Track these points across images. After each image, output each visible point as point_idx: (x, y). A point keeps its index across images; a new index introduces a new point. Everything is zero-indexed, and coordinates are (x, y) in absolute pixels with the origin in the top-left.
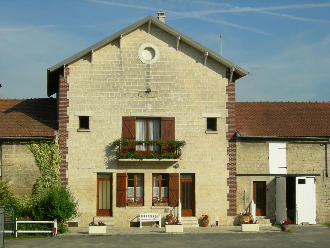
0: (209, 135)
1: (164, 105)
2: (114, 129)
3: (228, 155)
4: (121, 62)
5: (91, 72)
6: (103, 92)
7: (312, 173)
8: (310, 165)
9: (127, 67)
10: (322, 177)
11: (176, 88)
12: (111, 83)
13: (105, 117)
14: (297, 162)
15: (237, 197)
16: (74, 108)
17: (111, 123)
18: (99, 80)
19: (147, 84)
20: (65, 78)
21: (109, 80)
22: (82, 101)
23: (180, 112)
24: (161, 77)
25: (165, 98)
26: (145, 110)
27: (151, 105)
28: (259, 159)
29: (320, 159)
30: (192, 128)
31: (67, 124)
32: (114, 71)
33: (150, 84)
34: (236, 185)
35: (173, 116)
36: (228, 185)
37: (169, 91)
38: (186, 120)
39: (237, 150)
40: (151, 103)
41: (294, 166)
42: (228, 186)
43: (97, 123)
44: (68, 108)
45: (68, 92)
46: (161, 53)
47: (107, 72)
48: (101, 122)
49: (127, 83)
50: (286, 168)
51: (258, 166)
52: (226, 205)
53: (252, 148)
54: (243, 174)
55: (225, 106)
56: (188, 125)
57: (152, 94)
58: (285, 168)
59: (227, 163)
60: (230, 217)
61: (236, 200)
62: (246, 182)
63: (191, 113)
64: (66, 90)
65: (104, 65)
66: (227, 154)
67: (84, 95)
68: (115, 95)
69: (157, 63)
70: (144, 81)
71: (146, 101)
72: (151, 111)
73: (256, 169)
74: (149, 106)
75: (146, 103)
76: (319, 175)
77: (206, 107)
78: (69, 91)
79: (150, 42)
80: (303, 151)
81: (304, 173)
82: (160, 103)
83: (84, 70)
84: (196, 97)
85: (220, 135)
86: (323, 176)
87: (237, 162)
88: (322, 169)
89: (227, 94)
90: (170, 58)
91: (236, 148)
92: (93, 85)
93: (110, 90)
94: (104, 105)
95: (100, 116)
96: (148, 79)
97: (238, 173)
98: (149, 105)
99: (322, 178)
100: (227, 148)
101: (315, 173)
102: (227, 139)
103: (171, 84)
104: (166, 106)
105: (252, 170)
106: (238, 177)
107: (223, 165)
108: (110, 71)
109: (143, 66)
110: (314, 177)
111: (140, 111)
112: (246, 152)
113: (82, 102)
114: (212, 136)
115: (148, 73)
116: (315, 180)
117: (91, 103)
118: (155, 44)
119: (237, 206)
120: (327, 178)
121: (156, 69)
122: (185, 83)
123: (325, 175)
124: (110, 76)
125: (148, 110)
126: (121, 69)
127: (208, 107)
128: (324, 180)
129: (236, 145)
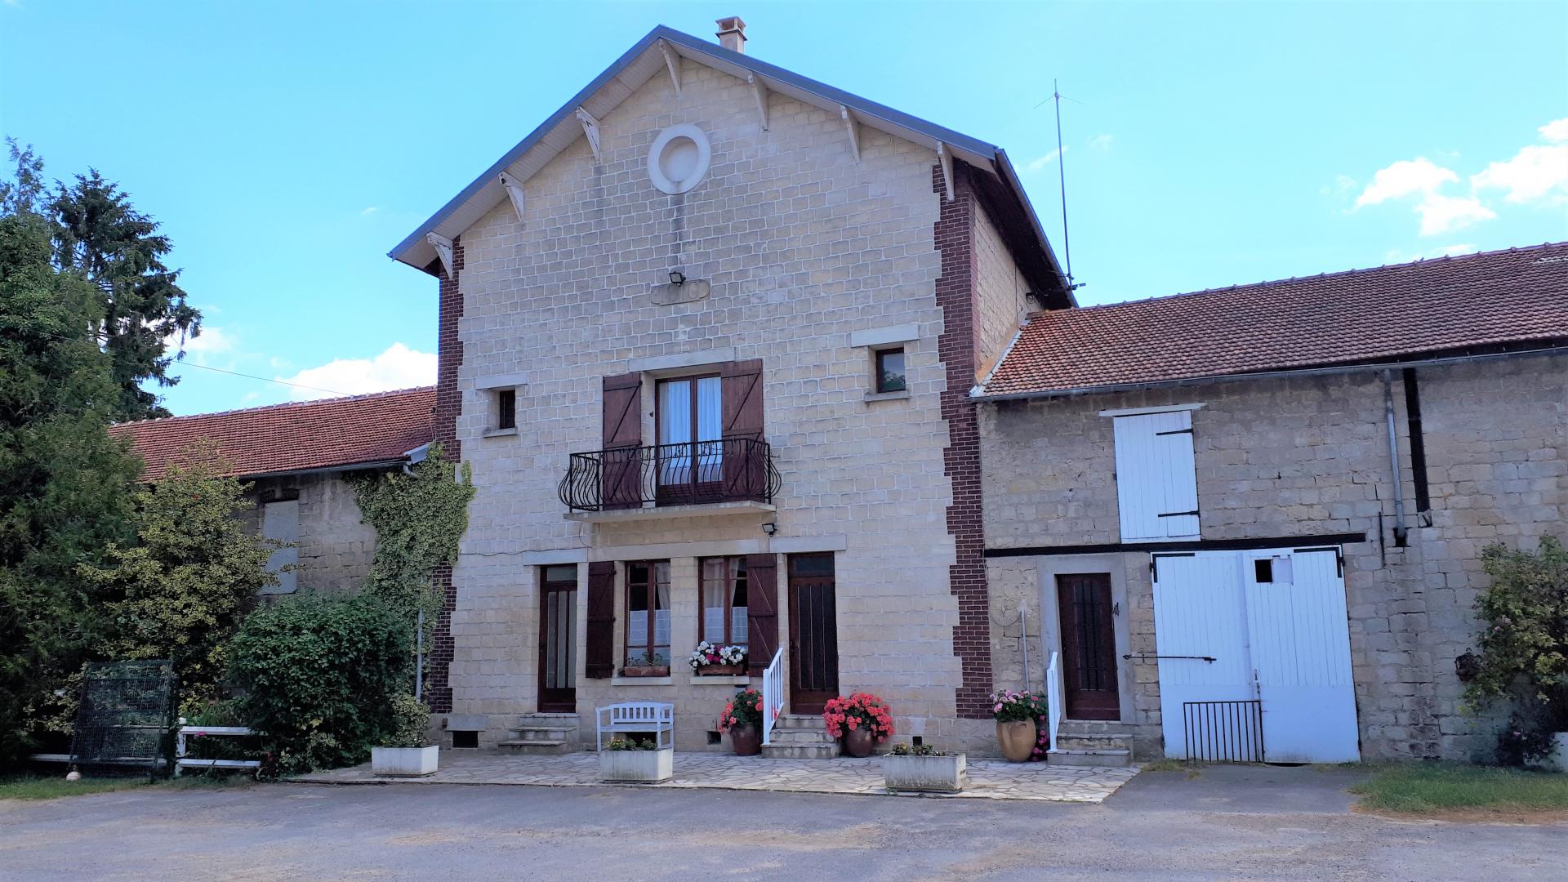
0: (877, 410)
1: (727, 322)
2: (583, 418)
3: (950, 477)
4: (601, 203)
5: (520, 248)
6: (553, 306)
7: (1321, 531)
8: (1311, 497)
9: (618, 216)
10: (1377, 544)
11: (766, 258)
12: (574, 272)
13: (556, 383)
14: (1244, 486)
15: (994, 641)
16: (474, 366)
17: (574, 401)
18: (542, 269)
19: (675, 260)
20: (454, 277)
21: (568, 266)
22: (496, 341)
23: (779, 340)
24: (718, 230)
25: (732, 298)
26: (671, 349)
27: (688, 329)
28: (1072, 485)
29: (1358, 468)
30: (819, 391)
31: (457, 417)
32: (582, 234)
33: (683, 259)
34: (986, 592)
35: (757, 357)
36: (952, 593)
37: (743, 273)
38: (798, 365)
39: (983, 455)
40: (687, 320)
41: (1232, 504)
42: (957, 597)
43: (537, 406)
44: (459, 367)
45: (460, 318)
46: (714, 149)
47: (563, 243)
48: (546, 400)
49: (618, 267)
50: (1197, 513)
51: (1072, 514)
52: (951, 671)
53: (1041, 442)
54: (1012, 546)
55: (934, 295)
56: (805, 383)
57: (691, 289)
58: (1192, 513)
59: (948, 508)
60: (968, 721)
61: (988, 654)
62: (1026, 579)
63: (815, 339)
64: (454, 316)
65: (554, 220)
66: (945, 474)
67: (502, 324)
68: (586, 310)
69: (703, 186)
70: (668, 253)
71: (673, 316)
72: (688, 348)
73: (1062, 527)
74: (682, 333)
75: (674, 322)
76: (1359, 538)
77: (863, 308)
78: (462, 315)
79: (682, 122)
80: (1272, 436)
81: (1285, 532)
82: (715, 316)
83: (503, 246)
84: (830, 281)
85: (917, 404)
86: (1382, 540)
87: (985, 501)
88: (1374, 509)
89: (939, 251)
90: (744, 159)
91: (978, 448)
92: (525, 287)
93: (572, 298)
94: (555, 347)
95: (544, 382)
96: (678, 242)
97: (989, 545)
98: (681, 327)
99: (1379, 551)
100: (945, 449)
101: (1341, 528)
102: (943, 418)
103: (748, 249)
104: (736, 324)
105: (1047, 530)
106: (991, 562)
107: (931, 518)
108: (571, 237)
109: (663, 203)
110: (1336, 549)
111: (656, 351)
112: (1018, 462)
113: (496, 345)
114: (890, 411)
115: (678, 223)
116: (1340, 561)
117: (520, 345)
118: (696, 124)
119: (994, 677)
120: (1400, 549)
121: (702, 206)
122: (792, 236)
123: (1389, 537)
124: (569, 254)
125: (679, 344)
126: (601, 223)
127: (873, 307)
128: (1389, 559)
129: (978, 438)
